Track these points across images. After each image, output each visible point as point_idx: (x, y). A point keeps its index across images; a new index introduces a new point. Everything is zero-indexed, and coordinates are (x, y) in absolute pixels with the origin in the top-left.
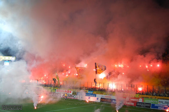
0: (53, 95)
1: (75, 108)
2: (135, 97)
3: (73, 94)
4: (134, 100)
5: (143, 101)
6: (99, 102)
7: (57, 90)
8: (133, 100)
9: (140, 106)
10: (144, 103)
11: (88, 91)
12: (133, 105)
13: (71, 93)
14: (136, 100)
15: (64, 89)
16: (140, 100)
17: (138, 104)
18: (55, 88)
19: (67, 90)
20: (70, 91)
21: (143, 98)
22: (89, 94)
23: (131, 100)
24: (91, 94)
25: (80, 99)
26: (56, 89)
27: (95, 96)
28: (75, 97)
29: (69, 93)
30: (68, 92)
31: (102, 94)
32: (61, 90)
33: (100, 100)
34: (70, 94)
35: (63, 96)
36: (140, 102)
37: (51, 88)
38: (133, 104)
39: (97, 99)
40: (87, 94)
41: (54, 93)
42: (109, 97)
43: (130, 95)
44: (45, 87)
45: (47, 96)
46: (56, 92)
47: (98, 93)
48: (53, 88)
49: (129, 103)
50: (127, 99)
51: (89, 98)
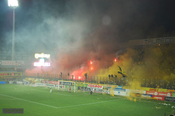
0: (84, 90)
1: (106, 102)
2: (163, 92)
3: (103, 88)
5: (171, 95)
6: (129, 96)
7: (88, 85)
8: (161, 94)
9: (169, 100)
10: (172, 97)
11: (117, 86)
13: (102, 88)
14: (164, 94)
15: (95, 84)
16: (169, 95)
17: (167, 99)
18: (87, 83)
19: (97, 85)
21: (171, 93)
22: (119, 89)
23: (160, 94)
24: (121, 89)
25: (110, 94)
26: (87, 85)
27: (124, 90)
28: (105, 91)
30: (99, 87)
32: (92, 85)
34: (101, 88)
35: (94, 90)
36: (168, 96)
38: (161, 98)
39: (126, 93)
40: (116, 88)
41: (85, 88)
42: (138, 92)
43: (158, 90)
44: (77, 83)
45: (79, 91)
46: (88, 87)
47: (127, 88)
48: (84, 83)
49: (157, 98)
50: (156, 94)
51: (119, 93)
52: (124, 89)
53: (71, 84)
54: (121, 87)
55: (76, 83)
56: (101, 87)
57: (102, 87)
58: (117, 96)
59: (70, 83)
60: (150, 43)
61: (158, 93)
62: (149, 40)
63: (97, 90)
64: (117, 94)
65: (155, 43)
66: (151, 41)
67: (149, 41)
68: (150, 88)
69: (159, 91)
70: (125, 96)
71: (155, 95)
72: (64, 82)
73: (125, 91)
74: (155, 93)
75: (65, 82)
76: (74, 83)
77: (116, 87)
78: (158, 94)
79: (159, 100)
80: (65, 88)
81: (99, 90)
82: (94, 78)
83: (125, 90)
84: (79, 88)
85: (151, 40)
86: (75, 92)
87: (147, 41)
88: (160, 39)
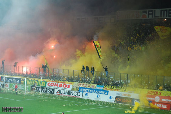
0: (41, 91)
1: (75, 112)
2: (169, 96)
3: (73, 89)
4: (167, 100)
6: (113, 102)
7: (48, 83)
8: (165, 100)
11: (96, 85)
12: (166, 108)
13: (70, 89)
14: (170, 100)
15: (59, 82)
18: (46, 80)
19: (63, 84)
20: (67, 85)
22: (97, 90)
23: (163, 100)
24: (101, 90)
25: (83, 98)
26: (46, 82)
27: (106, 93)
28: (75, 94)
29: (66, 88)
30: (65, 86)
31: (118, 90)
32: (54, 83)
33: (114, 100)
34: (68, 89)
35: (58, 92)
37: (39, 80)
38: (165, 106)
39: (110, 98)
40: (94, 90)
41: (43, 88)
42: (129, 95)
43: (161, 93)
44: (30, 79)
45: (32, 92)
46: (47, 86)
47: (111, 89)
48: (41, 80)
49: (159, 106)
50: (157, 99)
51: (97, 96)
52: (106, 91)
53: (20, 81)
54: (101, 88)
55: (27, 79)
56: (69, 87)
57: (71, 87)
58: (94, 101)
59: (17, 79)
60: (151, 17)
61: (161, 98)
62: (149, 11)
63: (62, 92)
64: (94, 99)
65: (159, 17)
66: (152, 13)
67: (150, 13)
68: (148, 90)
69: (162, 95)
70: (107, 103)
71: (156, 101)
72: (7, 78)
73: (108, 94)
74: (156, 97)
75: (9, 78)
76: (24, 80)
77: (94, 88)
78: (161, 100)
79: (161, 109)
80: (9, 87)
81: (66, 91)
82: (57, 72)
83: (108, 92)
84: (32, 88)
85: (152, 11)
86: (25, 94)
87: (146, 13)
88: (166, 10)
